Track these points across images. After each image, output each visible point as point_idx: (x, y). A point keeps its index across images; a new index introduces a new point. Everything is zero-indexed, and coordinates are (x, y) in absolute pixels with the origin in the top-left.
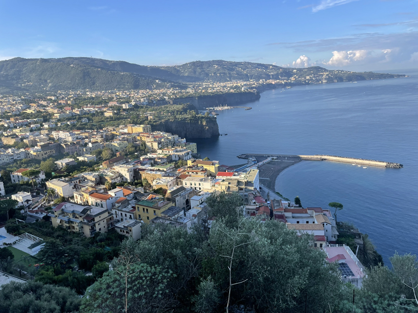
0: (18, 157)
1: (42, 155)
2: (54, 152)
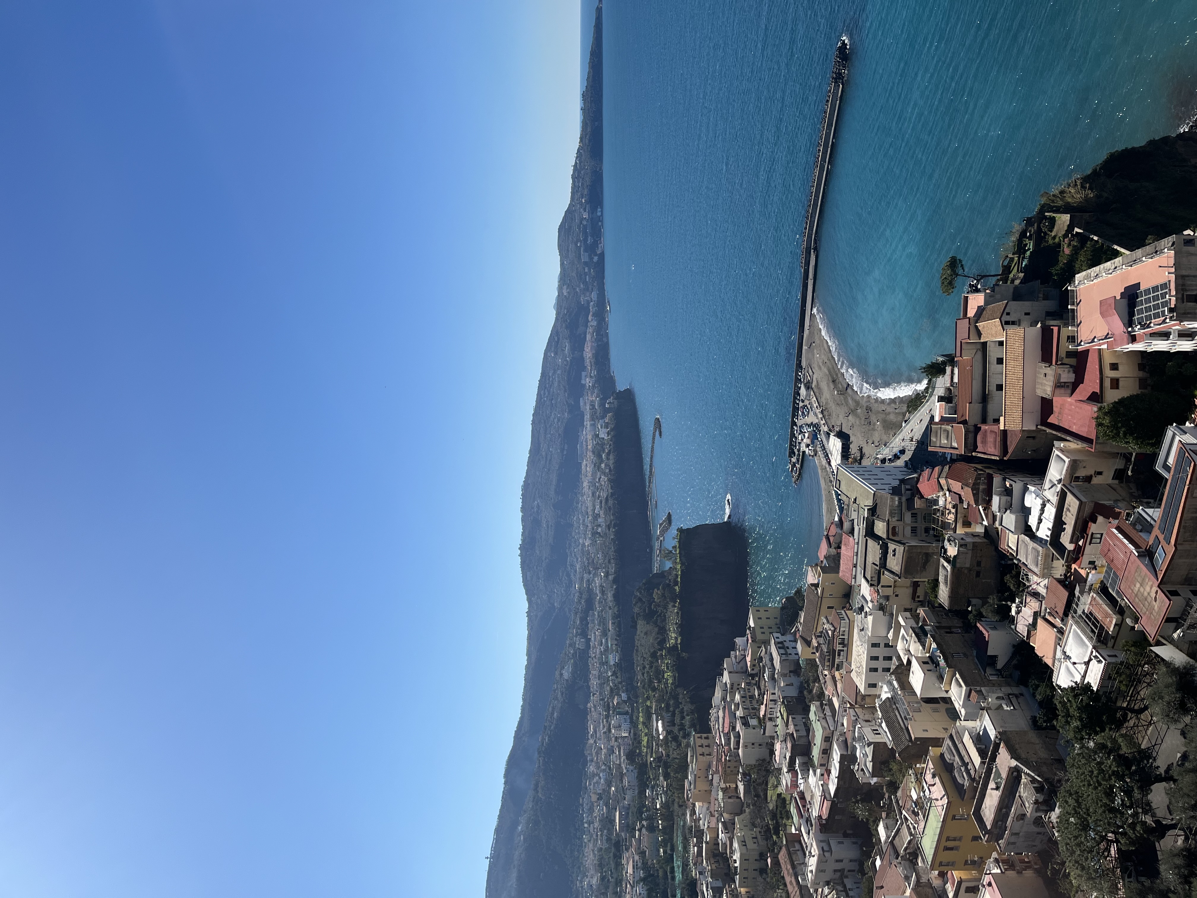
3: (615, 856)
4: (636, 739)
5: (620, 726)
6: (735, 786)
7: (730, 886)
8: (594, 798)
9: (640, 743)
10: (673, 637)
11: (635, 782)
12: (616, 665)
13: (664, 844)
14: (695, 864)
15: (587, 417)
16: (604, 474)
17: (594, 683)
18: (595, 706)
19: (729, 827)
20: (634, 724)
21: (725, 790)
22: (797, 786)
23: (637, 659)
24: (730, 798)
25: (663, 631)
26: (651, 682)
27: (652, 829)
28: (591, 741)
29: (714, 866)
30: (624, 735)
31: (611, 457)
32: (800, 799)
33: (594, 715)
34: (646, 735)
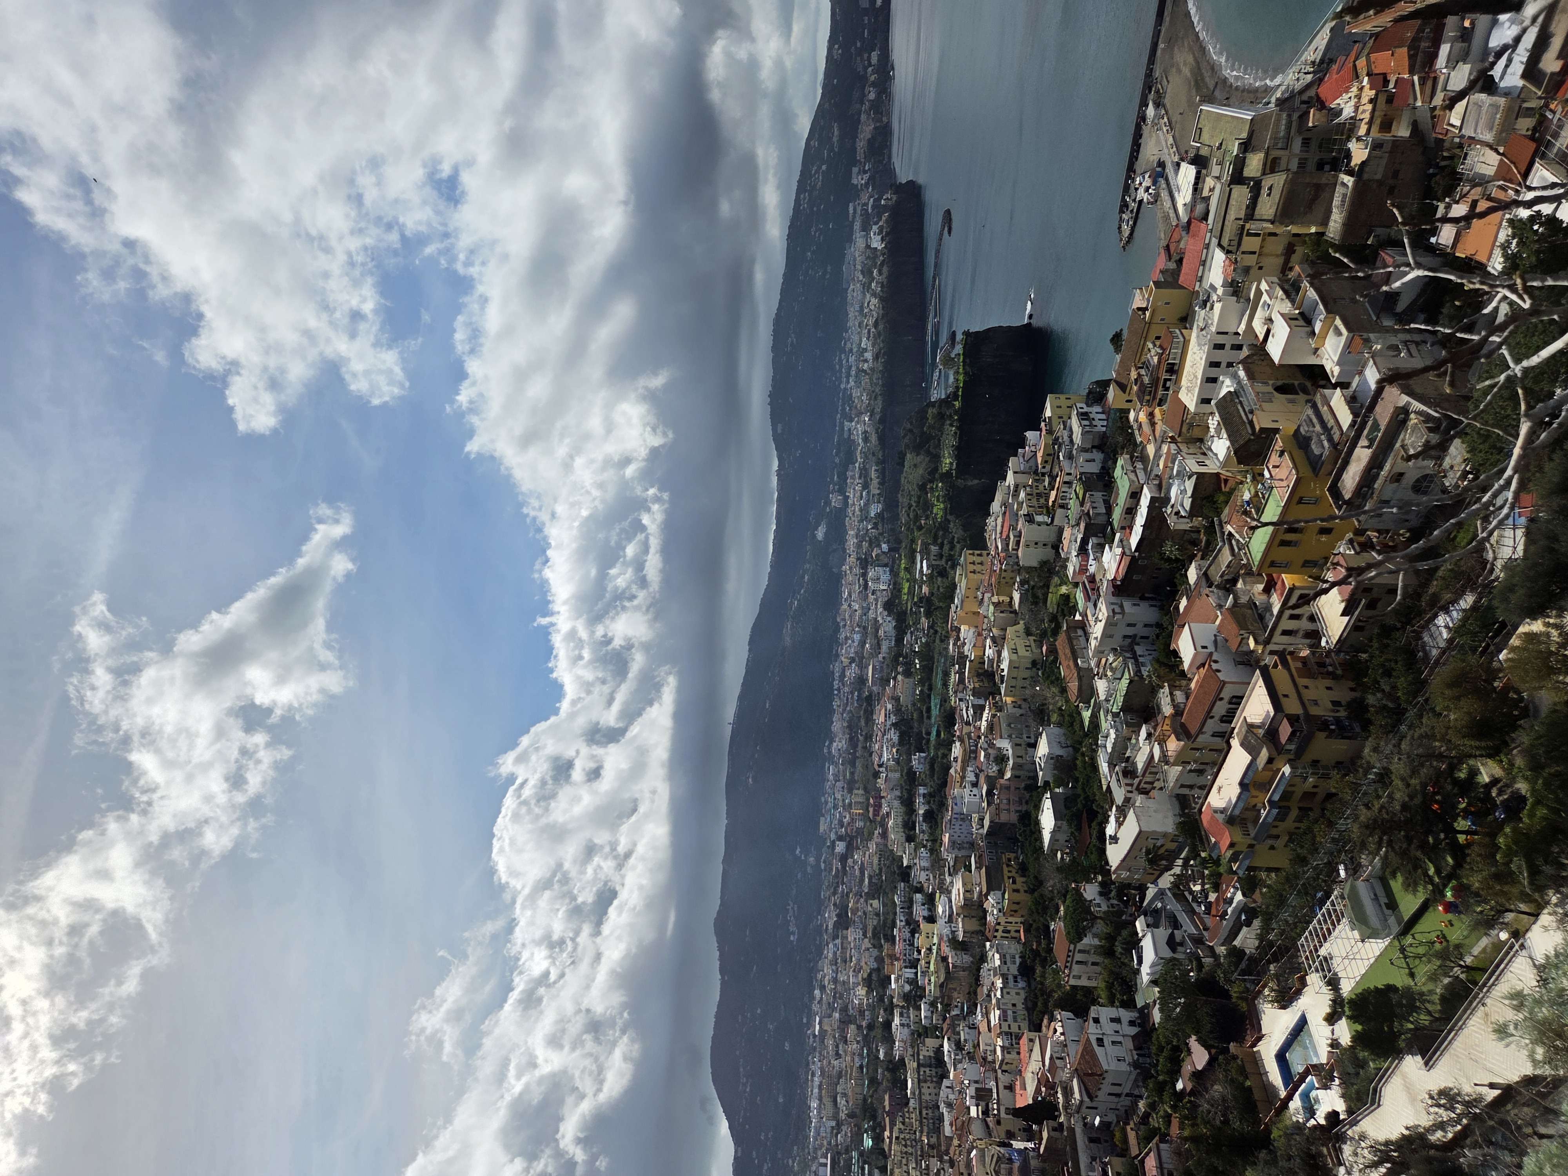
0: (1014, 963)
1: (1017, 891)
2: (1012, 855)
3: (866, 711)
4: (896, 588)
5: (878, 579)
6: (1008, 599)
7: (994, 698)
8: (846, 661)
9: (900, 591)
10: (947, 462)
11: (893, 633)
12: (878, 515)
13: (921, 682)
14: (955, 692)
15: (857, 226)
16: (874, 295)
17: (851, 542)
18: (851, 568)
19: (998, 642)
20: (894, 573)
21: (996, 605)
22: (1087, 570)
23: (903, 500)
24: (1002, 612)
25: (936, 458)
26: (917, 518)
27: (907, 674)
28: (845, 606)
29: (977, 685)
30: (882, 588)
31: (885, 269)
32: (1090, 582)
33: (850, 578)
34: (908, 581)
